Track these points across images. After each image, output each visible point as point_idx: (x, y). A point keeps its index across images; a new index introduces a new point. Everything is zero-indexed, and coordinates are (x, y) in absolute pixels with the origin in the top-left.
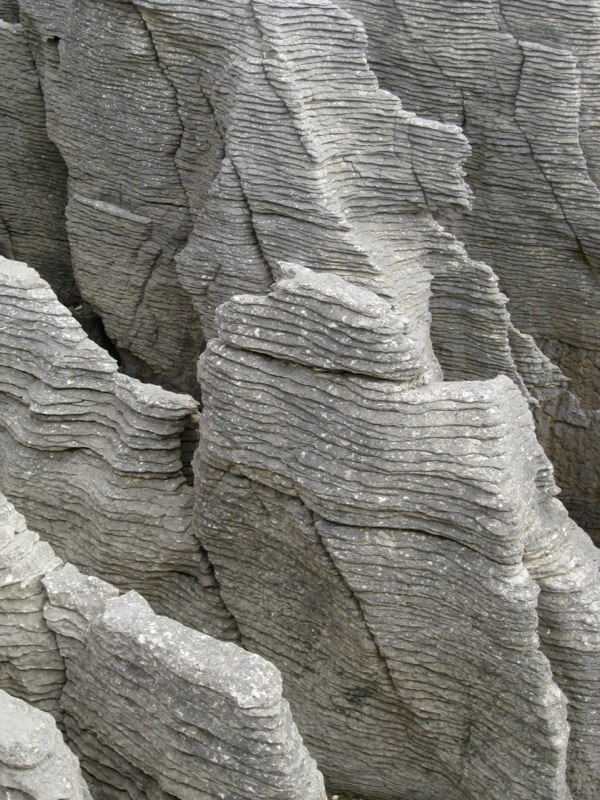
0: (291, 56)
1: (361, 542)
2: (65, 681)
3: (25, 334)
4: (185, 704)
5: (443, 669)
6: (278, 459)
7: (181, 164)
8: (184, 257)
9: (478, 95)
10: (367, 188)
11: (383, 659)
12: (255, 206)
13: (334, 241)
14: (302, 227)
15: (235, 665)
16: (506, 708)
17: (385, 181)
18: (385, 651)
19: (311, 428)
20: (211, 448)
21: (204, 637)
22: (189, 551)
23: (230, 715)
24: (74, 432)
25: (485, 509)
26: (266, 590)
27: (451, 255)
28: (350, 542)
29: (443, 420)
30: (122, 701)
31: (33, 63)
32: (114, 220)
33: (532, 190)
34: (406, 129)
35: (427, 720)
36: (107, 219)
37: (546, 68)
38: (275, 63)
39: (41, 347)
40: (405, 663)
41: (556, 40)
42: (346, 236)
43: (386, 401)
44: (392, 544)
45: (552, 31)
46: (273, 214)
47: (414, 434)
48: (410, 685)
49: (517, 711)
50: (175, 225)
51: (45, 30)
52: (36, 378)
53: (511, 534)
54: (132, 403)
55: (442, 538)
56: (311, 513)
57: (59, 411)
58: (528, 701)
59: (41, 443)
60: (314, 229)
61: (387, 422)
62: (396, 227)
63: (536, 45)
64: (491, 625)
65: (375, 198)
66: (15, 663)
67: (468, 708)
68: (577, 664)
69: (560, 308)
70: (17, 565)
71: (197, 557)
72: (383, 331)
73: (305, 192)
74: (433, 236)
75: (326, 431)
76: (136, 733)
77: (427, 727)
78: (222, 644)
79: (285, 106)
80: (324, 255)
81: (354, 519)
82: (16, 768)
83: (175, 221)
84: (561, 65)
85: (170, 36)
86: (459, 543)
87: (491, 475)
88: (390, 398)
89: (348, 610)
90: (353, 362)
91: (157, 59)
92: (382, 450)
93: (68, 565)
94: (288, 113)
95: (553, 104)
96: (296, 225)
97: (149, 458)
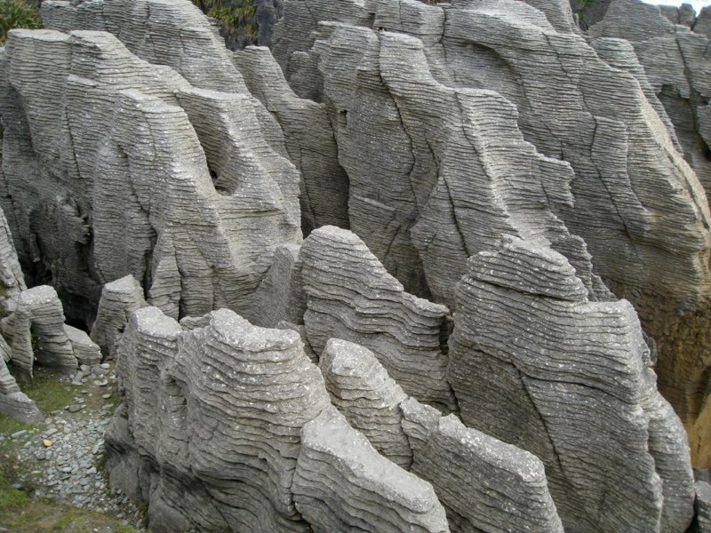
0: (479, 123)
1: (548, 389)
2: (412, 462)
3: (353, 269)
4: (489, 478)
5: (591, 461)
6: (501, 342)
7: (413, 179)
8: (415, 229)
9: (570, 145)
10: (516, 194)
11: (556, 454)
12: (456, 203)
13: (501, 223)
14: (482, 215)
15: (519, 457)
16: (628, 484)
17: (527, 190)
18: (558, 450)
19: (521, 325)
20: (463, 334)
21: (497, 441)
22: (444, 391)
23: (518, 485)
24: (380, 323)
25: (620, 373)
26: (488, 414)
27: (561, 232)
28: (542, 389)
29: (595, 323)
30: (449, 475)
31: (331, 124)
32: (375, 209)
33: (600, 197)
34: (538, 163)
35: (580, 489)
36: (372, 208)
37: (609, 131)
38: (470, 126)
39: (362, 276)
40: (569, 457)
41: (614, 116)
42: (507, 220)
43: (566, 312)
44: (565, 391)
45: (613, 111)
46: (466, 207)
47: (580, 330)
48: (571, 469)
49: (635, 487)
50: (408, 212)
51: (339, 107)
52: (358, 293)
53: (635, 387)
54: (413, 308)
55: (593, 388)
56: (519, 371)
57: (372, 311)
58: (641, 481)
59: (362, 328)
60: (489, 216)
61: (566, 323)
62: (532, 216)
63: (603, 119)
64: (621, 438)
65: (521, 200)
66: (385, 451)
67: (604, 483)
68: (663, 461)
69: (613, 262)
70: (386, 398)
71: (448, 394)
72: (565, 273)
73: (485, 196)
74: (551, 221)
75: (530, 327)
76: (457, 493)
77: (580, 493)
78: (507, 445)
79: (474, 149)
80: (494, 230)
81: (545, 376)
82: (417, 513)
83: (409, 210)
84: (617, 129)
85: (409, 111)
86: (603, 391)
87: (623, 354)
88: (568, 310)
89: (538, 426)
90: (547, 290)
91: (402, 123)
92: (562, 339)
93: (412, 398)
94: (476, 153)
95: (612, 150)
96: (479, 213)
97: (423, 339)
